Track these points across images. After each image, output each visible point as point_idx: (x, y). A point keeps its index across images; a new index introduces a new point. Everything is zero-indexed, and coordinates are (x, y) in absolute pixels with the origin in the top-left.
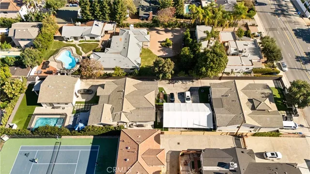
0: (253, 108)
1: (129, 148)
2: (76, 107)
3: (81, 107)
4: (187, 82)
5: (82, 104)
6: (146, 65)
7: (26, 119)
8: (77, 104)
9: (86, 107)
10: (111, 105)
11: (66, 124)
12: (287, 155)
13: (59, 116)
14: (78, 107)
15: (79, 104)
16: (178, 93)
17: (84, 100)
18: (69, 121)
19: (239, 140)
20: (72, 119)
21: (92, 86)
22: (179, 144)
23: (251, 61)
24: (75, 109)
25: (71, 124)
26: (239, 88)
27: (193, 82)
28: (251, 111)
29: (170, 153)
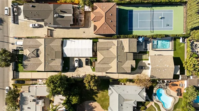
0: (38, 50)
1: (110, 21)
2: (148, 56)
3: (144, 56)
4: (76, 76)
5: (144, 58)
6: (104, 92)
7: (177, 47)
8: (148, 58)
9: (141, 56)
10: (124, 52)
11: (151, 44)
12: (27, 27)
13: (157, 49)
14: (146, 56)
15: (146, 58)
16: (82, 67)
17: (144, 61)
18: (149, 46)
19: (50, 35)
20: (148, 48)
21: (141, 73)
22: (84, 32)
23: (29, 92)
24: (148, 54)
25: (148, 45)
26: (43, 65)
27: (72, 77)
28: (40, 48)
29: (89, 27)
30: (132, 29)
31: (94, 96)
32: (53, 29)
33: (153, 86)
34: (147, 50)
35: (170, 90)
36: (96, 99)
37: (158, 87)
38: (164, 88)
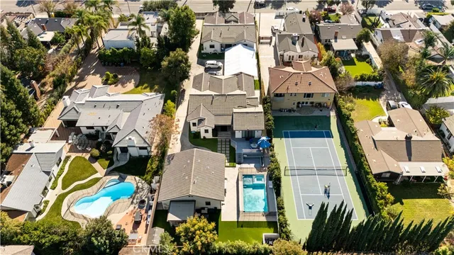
9: (223, 150)
24: (228, 164)
25: (253, 165)
30: (287, 136)
31: (146, 85)
32: (273, 44)
33: (146, 176)
34: (240, 163)
35: (125, 213)
36: (140, 87)
37: (140, 184)
38: (134, 199)
